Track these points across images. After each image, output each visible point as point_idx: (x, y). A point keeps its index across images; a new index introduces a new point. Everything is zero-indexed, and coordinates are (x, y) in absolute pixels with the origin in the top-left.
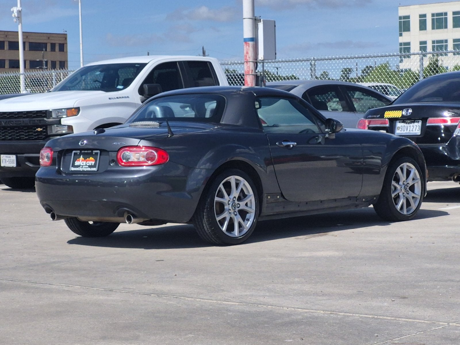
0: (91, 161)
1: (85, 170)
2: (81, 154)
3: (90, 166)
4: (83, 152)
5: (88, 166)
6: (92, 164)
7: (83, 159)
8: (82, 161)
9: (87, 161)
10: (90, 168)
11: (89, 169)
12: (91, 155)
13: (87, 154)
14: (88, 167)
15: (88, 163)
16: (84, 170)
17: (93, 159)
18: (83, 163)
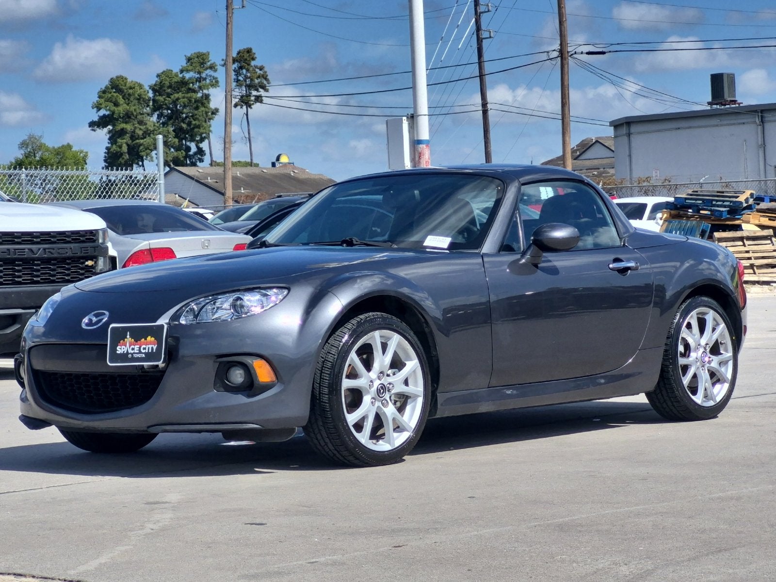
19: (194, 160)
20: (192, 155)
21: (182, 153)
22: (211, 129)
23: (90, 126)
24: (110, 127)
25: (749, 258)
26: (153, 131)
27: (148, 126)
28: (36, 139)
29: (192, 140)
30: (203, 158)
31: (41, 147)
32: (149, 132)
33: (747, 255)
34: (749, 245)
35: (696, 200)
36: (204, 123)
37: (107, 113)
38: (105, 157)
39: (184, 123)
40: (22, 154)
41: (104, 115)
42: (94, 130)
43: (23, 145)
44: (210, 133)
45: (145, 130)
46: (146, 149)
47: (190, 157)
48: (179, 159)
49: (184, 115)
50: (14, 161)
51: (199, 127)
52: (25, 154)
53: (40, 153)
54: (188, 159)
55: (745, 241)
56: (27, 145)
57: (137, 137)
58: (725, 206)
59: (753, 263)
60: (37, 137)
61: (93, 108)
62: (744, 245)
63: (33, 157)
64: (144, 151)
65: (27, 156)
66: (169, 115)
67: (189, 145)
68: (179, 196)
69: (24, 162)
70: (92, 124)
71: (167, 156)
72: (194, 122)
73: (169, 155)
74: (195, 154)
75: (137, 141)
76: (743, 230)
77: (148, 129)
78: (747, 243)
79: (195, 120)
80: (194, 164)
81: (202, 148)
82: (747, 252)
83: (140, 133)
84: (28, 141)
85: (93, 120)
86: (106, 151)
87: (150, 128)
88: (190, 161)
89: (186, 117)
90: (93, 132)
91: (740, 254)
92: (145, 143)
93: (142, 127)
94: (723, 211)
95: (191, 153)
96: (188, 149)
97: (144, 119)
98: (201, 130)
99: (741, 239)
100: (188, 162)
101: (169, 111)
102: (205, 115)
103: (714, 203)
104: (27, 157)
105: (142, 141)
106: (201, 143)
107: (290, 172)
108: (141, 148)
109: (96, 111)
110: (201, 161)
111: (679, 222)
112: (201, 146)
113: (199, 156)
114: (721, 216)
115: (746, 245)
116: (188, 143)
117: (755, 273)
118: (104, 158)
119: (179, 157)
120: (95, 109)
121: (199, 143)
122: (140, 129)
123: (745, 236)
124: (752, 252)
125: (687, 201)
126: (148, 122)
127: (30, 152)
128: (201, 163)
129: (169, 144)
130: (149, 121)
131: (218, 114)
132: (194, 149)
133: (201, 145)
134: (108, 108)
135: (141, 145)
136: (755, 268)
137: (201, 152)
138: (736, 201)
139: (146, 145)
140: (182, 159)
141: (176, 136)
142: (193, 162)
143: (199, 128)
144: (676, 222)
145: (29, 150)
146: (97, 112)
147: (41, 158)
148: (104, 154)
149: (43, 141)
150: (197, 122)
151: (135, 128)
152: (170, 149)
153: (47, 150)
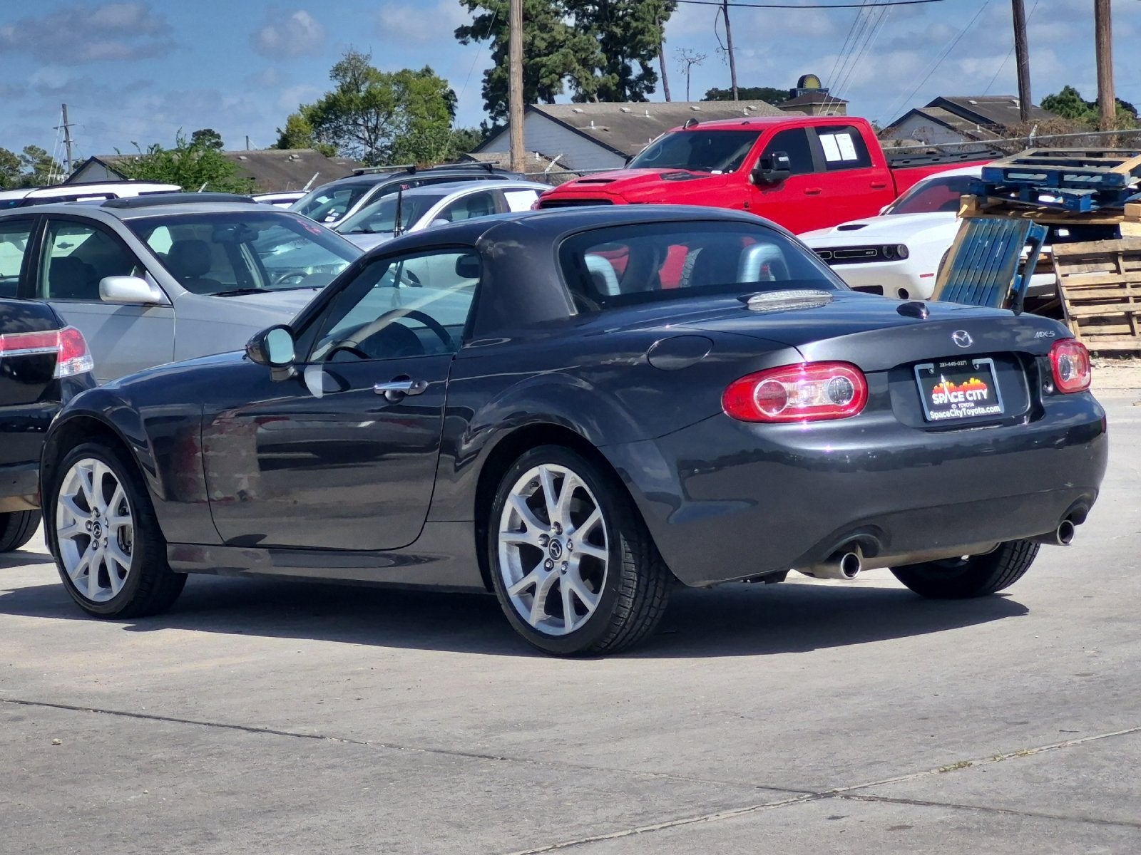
0: (976, 389)
1: (973, 415)
2: (939, 371)
3: (979, 403)
4: (943, 365)
5: (973, 401)
6: (982, 395)
7: (952, 384)
8: (951, 391)
9: (965, 391)
10: (983, 409)
11: (981, 411)
12: (969, 371)
13: (957, 370)
14: (973, 405)
15: (971, 395)
16: (969, 414)
17: (978, 381)
18: (956, 397)
19: (637, 90)
20: (634, 81)
21: (613, 78)
22: (664, 35)
23: (457, 37)
24: (493, 38)
25: (1125, 300)
26: (564, 41)
27: (554, 33)
28: (359, 61)
29: (632, 56)
30: (653, 85)
31: (370, 74)
32: (557, 43)
33: (1119, 293)
34: (1127, 270)
35: (1035, 172)
36: (651, 26)
37: (488, 12)
38: (485, 89)
39: (617, 25)
40: (336, 87)
41: (482, 15)
42: (465, 43)
43: (338, 71)
44: (663, 43)
45: (550, 40)
46: (551, 74)
47: (632, 85)
48: (609, 89)
49: (621, 13)
50: (324, 99)
51: (642, 32)
52: (343, 85)
53: (367, 84)
54: (627, 87)
55: (1120, 261)
56: (346, 70)
57: (537, 52)
58: (1087, 186)
59: (1132, 309)
60: (361, 58)
61: (462, 5)
62: (1118, 271)
63: (354, 92)
64: (547, 76)
65: (345, 90)
66: (597, 13)
67: (628, 64)
68: (541, 155)
69: (339, 101)
70: (462, 33)
71: (588, 84)
72: (634, 24)
73: (590, 82)
74: (640, 78)
75: (538, 59)
76: (1121, 237)
77: (555, 40)
78: (1124, 265)
79: (636, 20)
80: (637, 97)
81: (652, 68)
82: (1122, 286)
83: (543, 45)
84: (346, 65)
85: (463, 26)
86: (487, 78)
87: (558, 37)
88: (631, 91)
89: (624, 16)
90: (463, 46)
91: (1109, 291)
92: (548, 63)
93: (545, 36)
94: (1079, 197)
95: (632, 77)
96: (627, 70)
97: (550, 22)
98: (647, 38)
99: (1113, 257)
100: (628, 93)
101: (597, 8)
102: (652, 12)
103: (1067, 178)
104: (344, 92)
105: (545, 59)
106: (650, 59)
107: (743, 108)
108: (543, 70)
109: (468, 10)
110: (651, 90)
111: (991, 222)
112: (649, 66)
113: (646, 82)
114: (1077, 206)
115: (1122, 270)
116: (627, 61)
117: (1133, 333)
118: (483, 92)
119: (608, 85)
120: (467, 6)
121: (645, 60)
122: (543, 39)
123: (1121, 250)
124: (1132, 287)
125: (1011, 176)
126: (556, 27)
127: (350, 83)
128: (651, 95)
129: (591, 62)
130: (558, 24)
131: (675, 8)
132: (636, 69)
133: (650, 64)
134: (488, 4)
135: (544, 66)
136: (1135, 321)
137: (648, 74)
138: (1109, 174)
139: (550, 67)
140: (614, 88)
141: (604, 50)
142: (636, 92)
143: (643, 34)
144: (985, 221)
145: (348, 80)
146: (469, 12)
147: (368, 92)
148: (483, 84)
149: (371, 64)
150: (640, 25)
151: (534, 37)
152: (592, 72)
153: (380, 78)
